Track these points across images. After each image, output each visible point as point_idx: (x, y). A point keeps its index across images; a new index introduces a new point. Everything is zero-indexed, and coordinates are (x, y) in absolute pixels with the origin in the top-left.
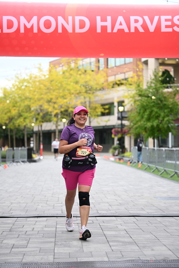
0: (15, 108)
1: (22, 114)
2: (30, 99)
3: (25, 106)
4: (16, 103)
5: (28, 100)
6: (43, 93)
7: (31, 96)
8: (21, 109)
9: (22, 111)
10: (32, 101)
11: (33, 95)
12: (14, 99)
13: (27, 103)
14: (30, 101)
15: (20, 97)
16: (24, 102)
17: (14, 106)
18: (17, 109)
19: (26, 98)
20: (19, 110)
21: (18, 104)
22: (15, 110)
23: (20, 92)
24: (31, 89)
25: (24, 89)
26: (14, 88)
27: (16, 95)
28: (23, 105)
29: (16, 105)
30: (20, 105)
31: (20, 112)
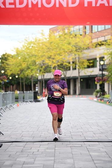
0: (24, 63)
1: (30, 67)
2: (36, 56)
3: (32, 61)
4: (26, 59)
5: (34, 57)
6: (45, 51)
7: (36, 54)
8: (29, 63)
9: (30, 65)
10: (37, 58)
11: (38, 53)
12: (24, 56)
13: (33, 59)
14: (35, 58)
15: (28, 55)
16: (31, 58)
17: (24, 61)
18: (26, 63)
19: (33, 55)
20: (27, 64)
21: (27, 60)
22: (24, 64)
23: (28, 51)
24: (36, 48)
25: (32, 49)
26: (24, 48)
27: (25, 53)
28: (30, 60)
29: (25, 60)
30: (28, 60)
31: (28, 65)
